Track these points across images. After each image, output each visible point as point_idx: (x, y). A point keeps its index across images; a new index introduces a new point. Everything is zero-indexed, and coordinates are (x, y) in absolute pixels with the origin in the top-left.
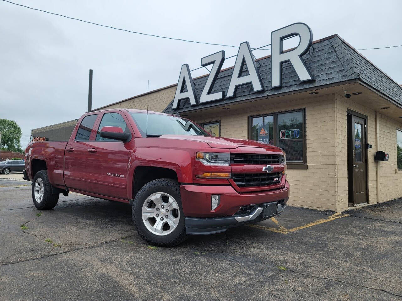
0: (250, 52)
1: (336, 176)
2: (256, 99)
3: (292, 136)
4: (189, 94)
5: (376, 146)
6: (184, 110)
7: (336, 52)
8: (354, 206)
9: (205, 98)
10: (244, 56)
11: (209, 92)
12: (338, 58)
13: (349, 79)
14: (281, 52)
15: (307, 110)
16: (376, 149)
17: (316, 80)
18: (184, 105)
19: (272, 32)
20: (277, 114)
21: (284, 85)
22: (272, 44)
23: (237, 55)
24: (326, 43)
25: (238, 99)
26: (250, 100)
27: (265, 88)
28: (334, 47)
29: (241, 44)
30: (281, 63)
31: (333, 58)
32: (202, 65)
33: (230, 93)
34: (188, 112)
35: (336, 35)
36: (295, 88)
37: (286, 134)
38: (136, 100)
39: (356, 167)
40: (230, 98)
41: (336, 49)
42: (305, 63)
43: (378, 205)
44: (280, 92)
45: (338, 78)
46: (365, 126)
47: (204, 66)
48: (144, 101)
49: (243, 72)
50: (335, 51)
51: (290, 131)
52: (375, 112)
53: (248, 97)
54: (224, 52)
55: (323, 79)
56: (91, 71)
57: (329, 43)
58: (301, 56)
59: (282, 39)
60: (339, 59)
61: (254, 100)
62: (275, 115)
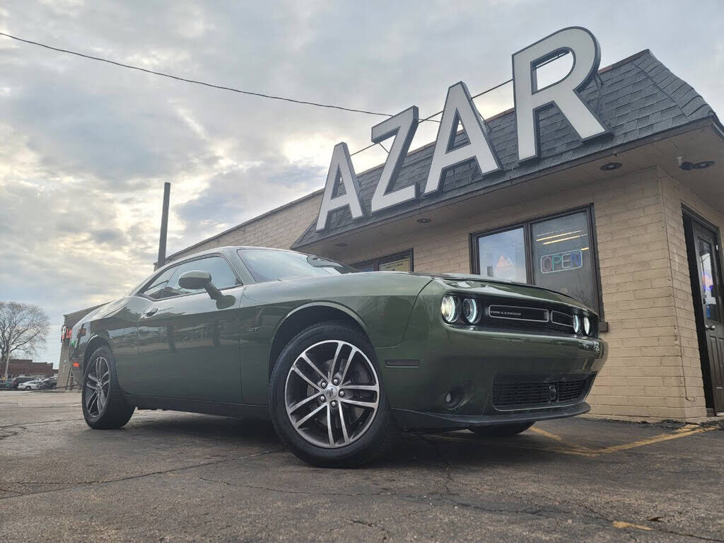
0: (470, 100)
1: (677, 342)
2: (485, 191)
3: (566, 264)
4: (351, 199)
7: (651, 79)
8: (716, 416)
9: (380, 201)
10: (457, 110)
11: (389, 190)
12: (658, 87)
13: (691, 120)
14: (536, 92)
15: (596, 206)
17: (617, 134)
18: (340, 222)
19: (513, 55)
20: (531, 224)
21: (544, 155)
22: (514, 80)
23: (443, 112)
24: (624, 69)
25: (449, 196)
26: (475, 194)
27: (504, 166)
28: (647, 71)
29: (450, 88)
30: (537, 112)
31: (648, 90)
32: (373, 141)
33: (432, 185)
34: (346, 234)
35: (647, 51)
36: (568, 157)
37: (553, 263)
38: (249, 229)
39: (712, 329)
40: (432, 195)
41: (651, 74)
42: (587, 103)
44: (537, 170)
45: (665, 123)
46: (715, 248)
47: (377, 140)
48: (263, 228)
50: (648, 77)
51: (561, 255)
53: (470, 189)
54: (415, 110)
55: (631, 130)
56: (167, 186)
57: (633, 67)
58: (579, 90)
59: (535, 65)
60: (661, 90)
61: (482, 192)
62: (528, 225)
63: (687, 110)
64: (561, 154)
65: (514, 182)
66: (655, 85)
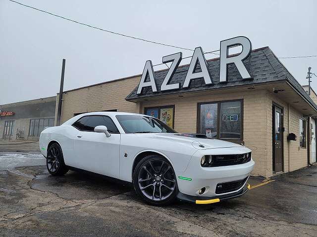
0: (203, 55)
1: (266, 150)
3: (232, 119)
4: (152, 83)
5: (288, 129)
6: (146, 95)
7: (268, 59)
8: (275, 173)
9: (164, 87)
10: (198, 57)
11: (168, 83)
13: (279, 79)
14: (228, 57)
16: (288, 132)
17: (255, 79)
18: (146, 92)
19: (221, 42)
21: (229, 81)
22: (220, 50)
23: (192, 57)
24: (260, 52)
25: (192, 90)
26: (202, 91)
27: (214, 82)
30: (228, 65)
31: (266, 64)
33: (186, 85)
34: (149, 97)
35: (268, 47)
36: (237, 84)
37: (227, 118)
38: (103, 85)
39: (277, 144)
40: (186, 88)
42: (245, 66)
43: (290, 173)
44: (226, 86)
45: (271, 78)
46: (282, 114)
48: (110, 87)
49: (197, 69)
51: (230, 115)
52: (288, 105)
53: (201, 89)
54: (181, 53)
57: (262, 53)
58: (243, 60)
59: (228, 47)
60: (271, 65)
61: (205, 90)
62: (219, 103)
63: (279, 75)
64: (234, 82)
65: (217, 89)
66: (269, 62)
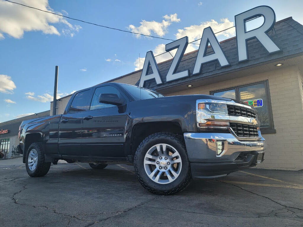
0: (214, 35)
3: (255, 105)
7: (296, 29)
10: (208, 39)
11: (175, 72)
15: (270, 81)
19: (235, 16)
21: (250, 59)
22: (235, 26)
23: (201, 39)
25: (204, 75)
26: (217, 75)
27: (231, 63)
28: (293, 26)
30: (247, 40)
31: (295, 34)
32: (166, 50)
33: (197, 70)
35: (291, 18)
40: (197, 75)
41: (295, 27)
44: (246, 65)
47: (168, 51)
53: (215, 73)
54: (187, 37)
55: (291, 50)
56: (57, 67)
57: (286, 24)
58: (267, 32)
61: (221, 74)
62: (237, 88)
65: (236, 70)
